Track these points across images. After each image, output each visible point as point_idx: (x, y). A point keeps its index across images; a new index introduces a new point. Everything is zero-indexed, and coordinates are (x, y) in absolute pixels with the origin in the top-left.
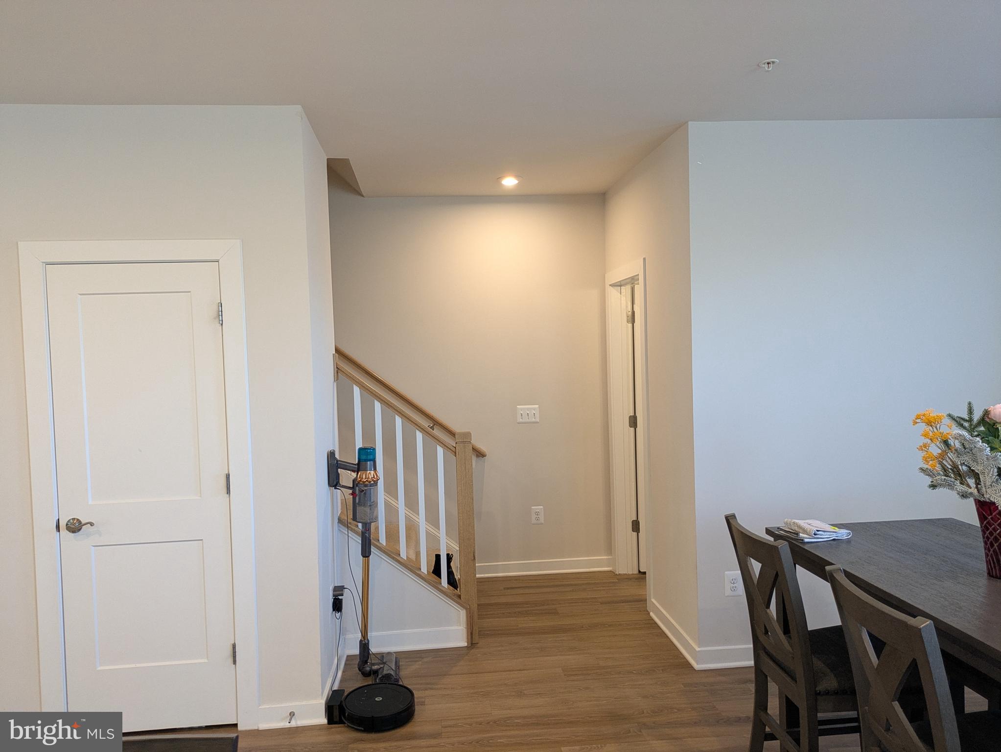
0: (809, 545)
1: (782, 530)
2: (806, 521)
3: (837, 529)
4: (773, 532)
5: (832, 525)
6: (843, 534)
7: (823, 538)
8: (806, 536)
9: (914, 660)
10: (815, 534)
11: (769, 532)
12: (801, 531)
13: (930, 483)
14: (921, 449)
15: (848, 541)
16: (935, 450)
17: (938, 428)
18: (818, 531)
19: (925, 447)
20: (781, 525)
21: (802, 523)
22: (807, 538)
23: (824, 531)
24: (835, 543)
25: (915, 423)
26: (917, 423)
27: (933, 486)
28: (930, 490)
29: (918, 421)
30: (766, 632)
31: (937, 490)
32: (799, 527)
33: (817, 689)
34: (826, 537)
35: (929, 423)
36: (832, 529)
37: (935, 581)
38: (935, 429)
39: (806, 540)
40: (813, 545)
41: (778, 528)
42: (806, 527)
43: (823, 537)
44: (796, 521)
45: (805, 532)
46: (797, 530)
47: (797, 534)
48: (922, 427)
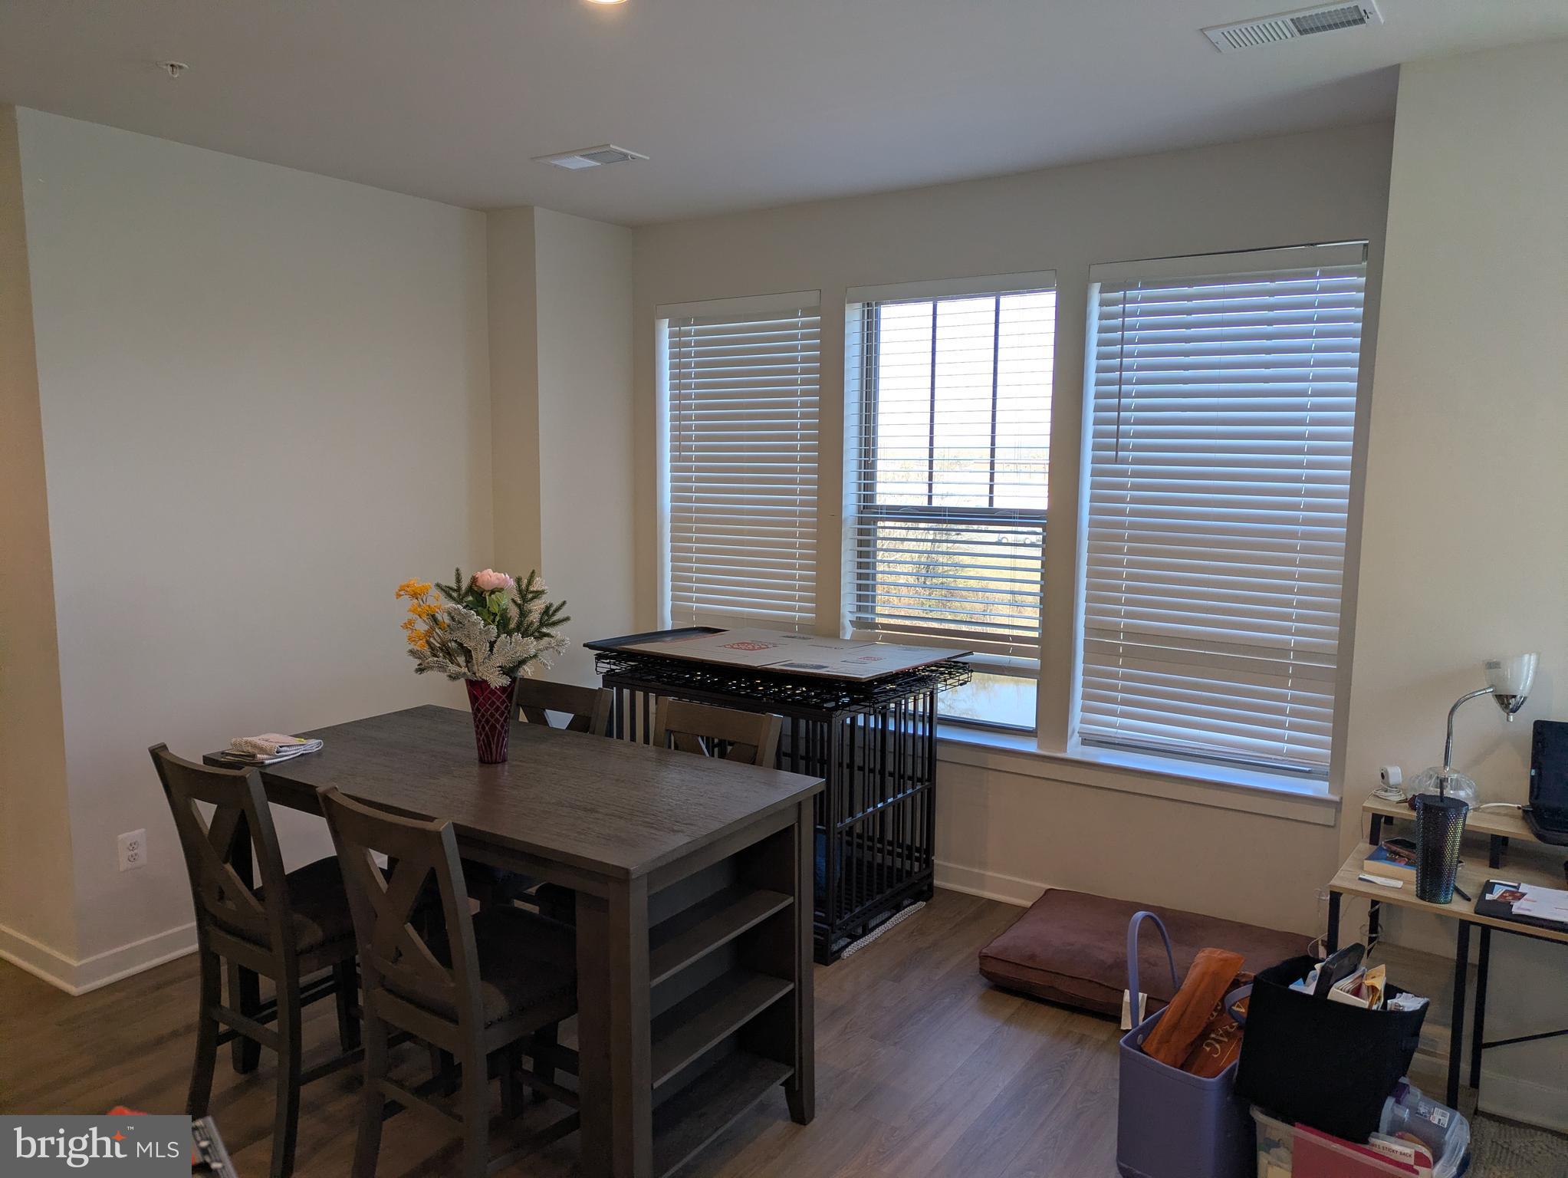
0: (271, 768)
1: (228, 754)
2: (260, 737)
3: (303, 741)
4: (217, 761)
5: (296, 736)
6: (313, 745)
7: (289, 755)
8: (265, 756)
9: (433, 869)
10: (278, 752)
11: (207, 760)
12: (256, 752)
13: (417, 667)
14: (405, 626)
15: (319, 754)
16: (422, 626)
17: (425, 601)
18: (281, 747)
19: (410, 624)
20: (225, 747)
21: (255, 740)
22: (267, 759)
23: (288, 746)
24: (304, 758)
25: (399, 596)
26: (401, 595)
27: (421, 670)
28: (417, 676)
29: (402, 593)
30: (222, 896)
31: (425, 674)
32: (255, 746)
33: (297, 948)
34: (290, 753)
35: (415, 595)
36: (296, 741)
37: (432, 781)
38: (421, 602)
39: (267, 762)
40: (276, 766)
41: (223, 753)
42: (265, 744)
43: (288, 753)
44: (250, 739)
45: (263, 750)
46: (250, 751)
47: (254, 756)
48: (407, 602)
